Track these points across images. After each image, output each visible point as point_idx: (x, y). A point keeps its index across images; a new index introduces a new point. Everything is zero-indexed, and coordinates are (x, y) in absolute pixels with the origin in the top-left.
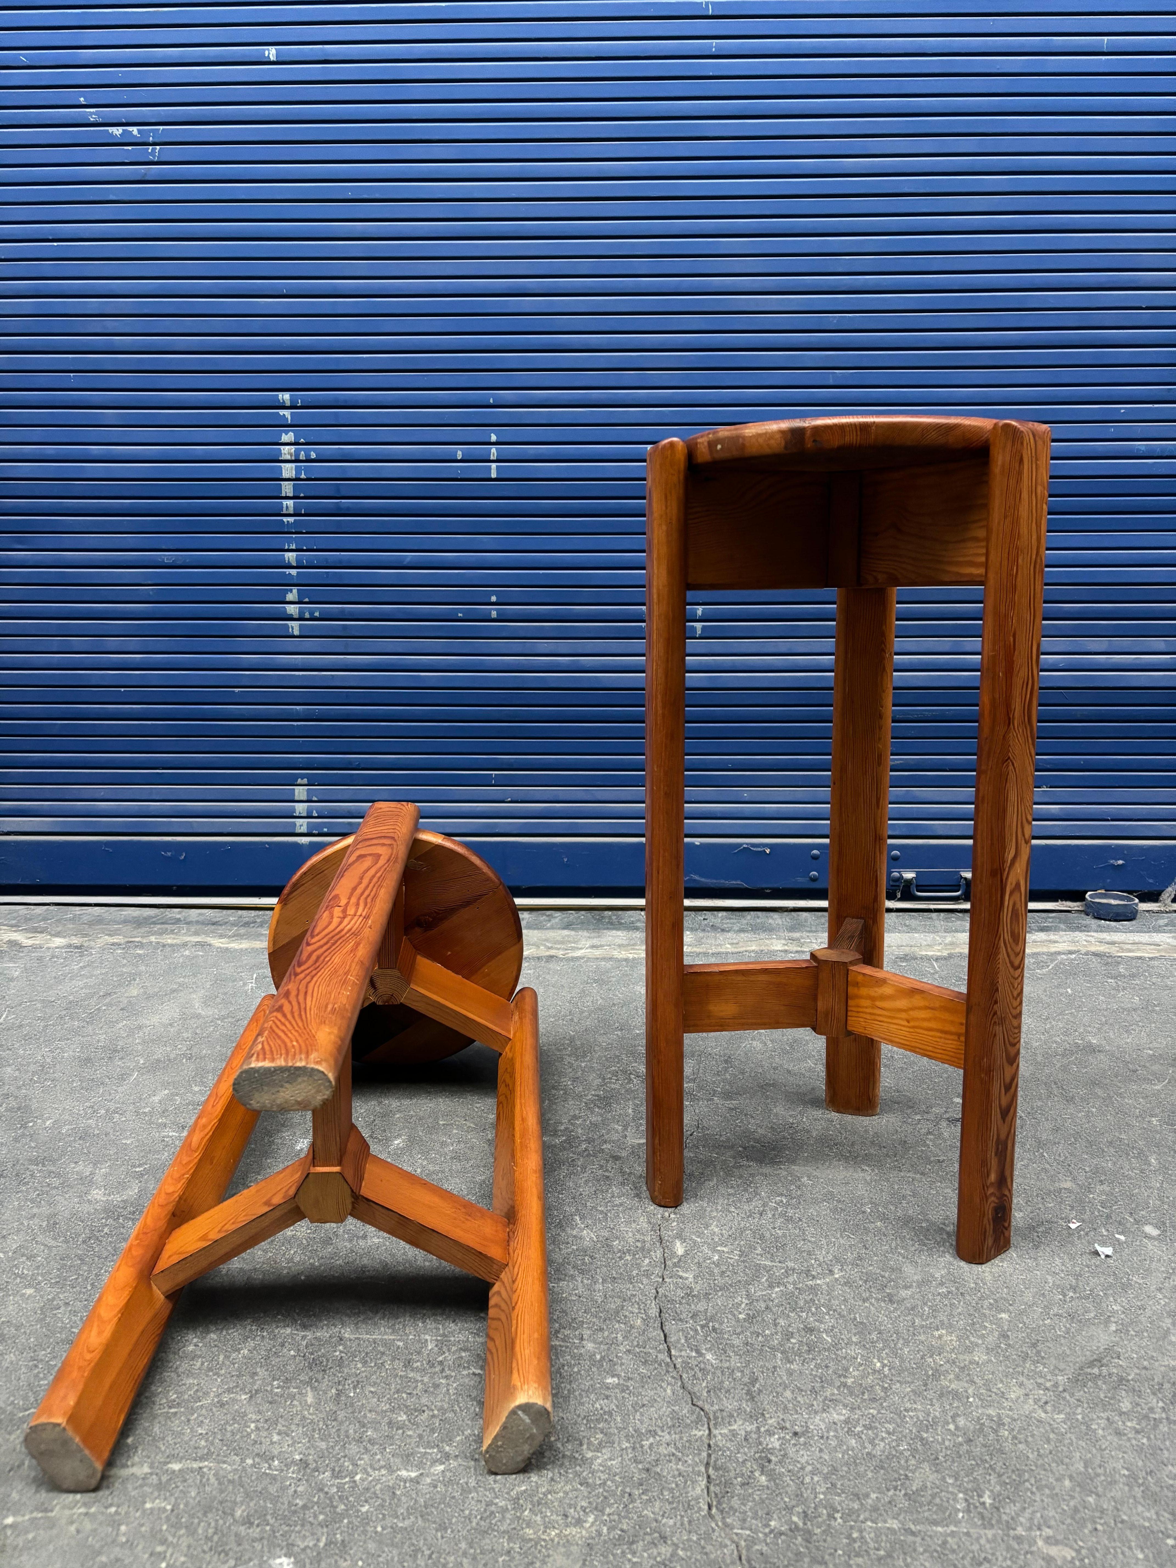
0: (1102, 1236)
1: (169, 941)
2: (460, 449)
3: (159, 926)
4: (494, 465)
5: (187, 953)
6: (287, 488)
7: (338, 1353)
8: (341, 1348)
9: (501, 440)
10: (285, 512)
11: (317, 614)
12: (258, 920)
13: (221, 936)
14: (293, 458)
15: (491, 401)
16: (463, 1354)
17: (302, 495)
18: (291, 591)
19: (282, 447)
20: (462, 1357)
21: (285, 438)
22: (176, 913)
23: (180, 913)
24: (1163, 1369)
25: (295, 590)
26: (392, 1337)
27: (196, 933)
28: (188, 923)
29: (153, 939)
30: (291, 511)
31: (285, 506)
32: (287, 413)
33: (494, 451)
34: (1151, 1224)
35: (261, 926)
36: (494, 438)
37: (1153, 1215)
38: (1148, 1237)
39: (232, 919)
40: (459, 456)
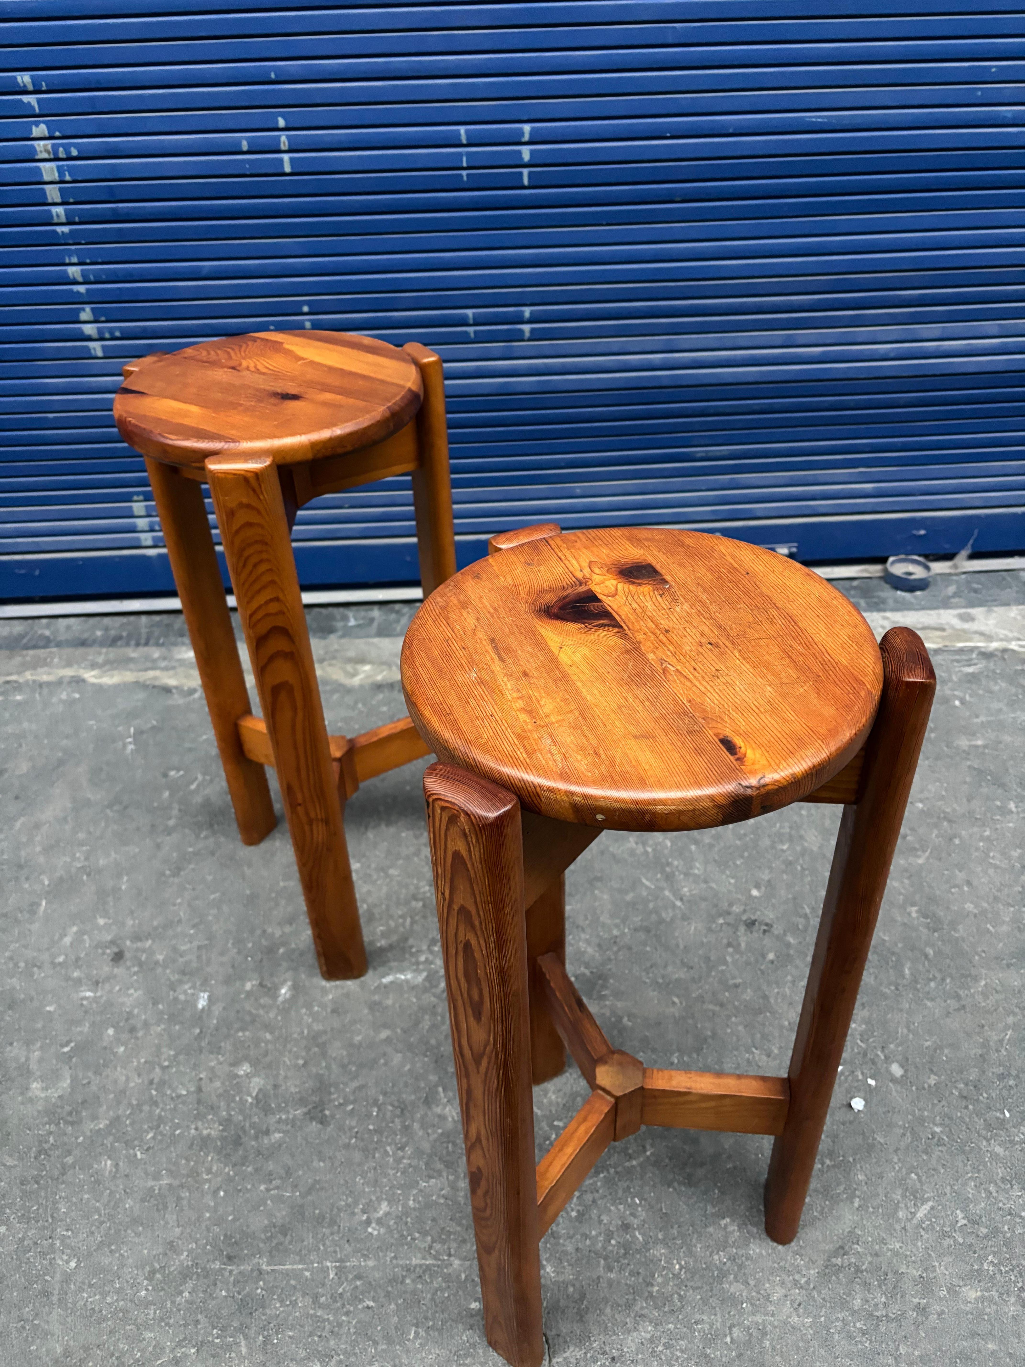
1: (45, 678)
2: (246, 138)
3: (31, 652)
4: (286, 157)
5: (64, 696)
6: (53, 192)
7: (259, 1291)
8: (261, 1283)
9: (290, 126)
10: (56, 220)
11: (118, 334)
12: (124, 634)
13: (93, 666)
14: (52, 156)
15: (273, 76)
16: (358, 1283)
17: (71, 200)
18: (83, 309)
19: (35, 143)
20: (356, 1287)
21: (36, 132)
22: (43, 629)
23: (48, 626)
24: (889, 1254)
25: (88, 308)
26: (300, 1267)
27: (69, 664)
28: (59, 645)
29: (29, 676)
30: (63, 219)
31: (54, 214)
32: (31, 99)
33: (283, 139)
34: (897, 1062)
35: (128, 644)
36: (281, 123)
37: (900, 1049)
38: (893, 1080)
39: (99, 633)
40: (245, 146)
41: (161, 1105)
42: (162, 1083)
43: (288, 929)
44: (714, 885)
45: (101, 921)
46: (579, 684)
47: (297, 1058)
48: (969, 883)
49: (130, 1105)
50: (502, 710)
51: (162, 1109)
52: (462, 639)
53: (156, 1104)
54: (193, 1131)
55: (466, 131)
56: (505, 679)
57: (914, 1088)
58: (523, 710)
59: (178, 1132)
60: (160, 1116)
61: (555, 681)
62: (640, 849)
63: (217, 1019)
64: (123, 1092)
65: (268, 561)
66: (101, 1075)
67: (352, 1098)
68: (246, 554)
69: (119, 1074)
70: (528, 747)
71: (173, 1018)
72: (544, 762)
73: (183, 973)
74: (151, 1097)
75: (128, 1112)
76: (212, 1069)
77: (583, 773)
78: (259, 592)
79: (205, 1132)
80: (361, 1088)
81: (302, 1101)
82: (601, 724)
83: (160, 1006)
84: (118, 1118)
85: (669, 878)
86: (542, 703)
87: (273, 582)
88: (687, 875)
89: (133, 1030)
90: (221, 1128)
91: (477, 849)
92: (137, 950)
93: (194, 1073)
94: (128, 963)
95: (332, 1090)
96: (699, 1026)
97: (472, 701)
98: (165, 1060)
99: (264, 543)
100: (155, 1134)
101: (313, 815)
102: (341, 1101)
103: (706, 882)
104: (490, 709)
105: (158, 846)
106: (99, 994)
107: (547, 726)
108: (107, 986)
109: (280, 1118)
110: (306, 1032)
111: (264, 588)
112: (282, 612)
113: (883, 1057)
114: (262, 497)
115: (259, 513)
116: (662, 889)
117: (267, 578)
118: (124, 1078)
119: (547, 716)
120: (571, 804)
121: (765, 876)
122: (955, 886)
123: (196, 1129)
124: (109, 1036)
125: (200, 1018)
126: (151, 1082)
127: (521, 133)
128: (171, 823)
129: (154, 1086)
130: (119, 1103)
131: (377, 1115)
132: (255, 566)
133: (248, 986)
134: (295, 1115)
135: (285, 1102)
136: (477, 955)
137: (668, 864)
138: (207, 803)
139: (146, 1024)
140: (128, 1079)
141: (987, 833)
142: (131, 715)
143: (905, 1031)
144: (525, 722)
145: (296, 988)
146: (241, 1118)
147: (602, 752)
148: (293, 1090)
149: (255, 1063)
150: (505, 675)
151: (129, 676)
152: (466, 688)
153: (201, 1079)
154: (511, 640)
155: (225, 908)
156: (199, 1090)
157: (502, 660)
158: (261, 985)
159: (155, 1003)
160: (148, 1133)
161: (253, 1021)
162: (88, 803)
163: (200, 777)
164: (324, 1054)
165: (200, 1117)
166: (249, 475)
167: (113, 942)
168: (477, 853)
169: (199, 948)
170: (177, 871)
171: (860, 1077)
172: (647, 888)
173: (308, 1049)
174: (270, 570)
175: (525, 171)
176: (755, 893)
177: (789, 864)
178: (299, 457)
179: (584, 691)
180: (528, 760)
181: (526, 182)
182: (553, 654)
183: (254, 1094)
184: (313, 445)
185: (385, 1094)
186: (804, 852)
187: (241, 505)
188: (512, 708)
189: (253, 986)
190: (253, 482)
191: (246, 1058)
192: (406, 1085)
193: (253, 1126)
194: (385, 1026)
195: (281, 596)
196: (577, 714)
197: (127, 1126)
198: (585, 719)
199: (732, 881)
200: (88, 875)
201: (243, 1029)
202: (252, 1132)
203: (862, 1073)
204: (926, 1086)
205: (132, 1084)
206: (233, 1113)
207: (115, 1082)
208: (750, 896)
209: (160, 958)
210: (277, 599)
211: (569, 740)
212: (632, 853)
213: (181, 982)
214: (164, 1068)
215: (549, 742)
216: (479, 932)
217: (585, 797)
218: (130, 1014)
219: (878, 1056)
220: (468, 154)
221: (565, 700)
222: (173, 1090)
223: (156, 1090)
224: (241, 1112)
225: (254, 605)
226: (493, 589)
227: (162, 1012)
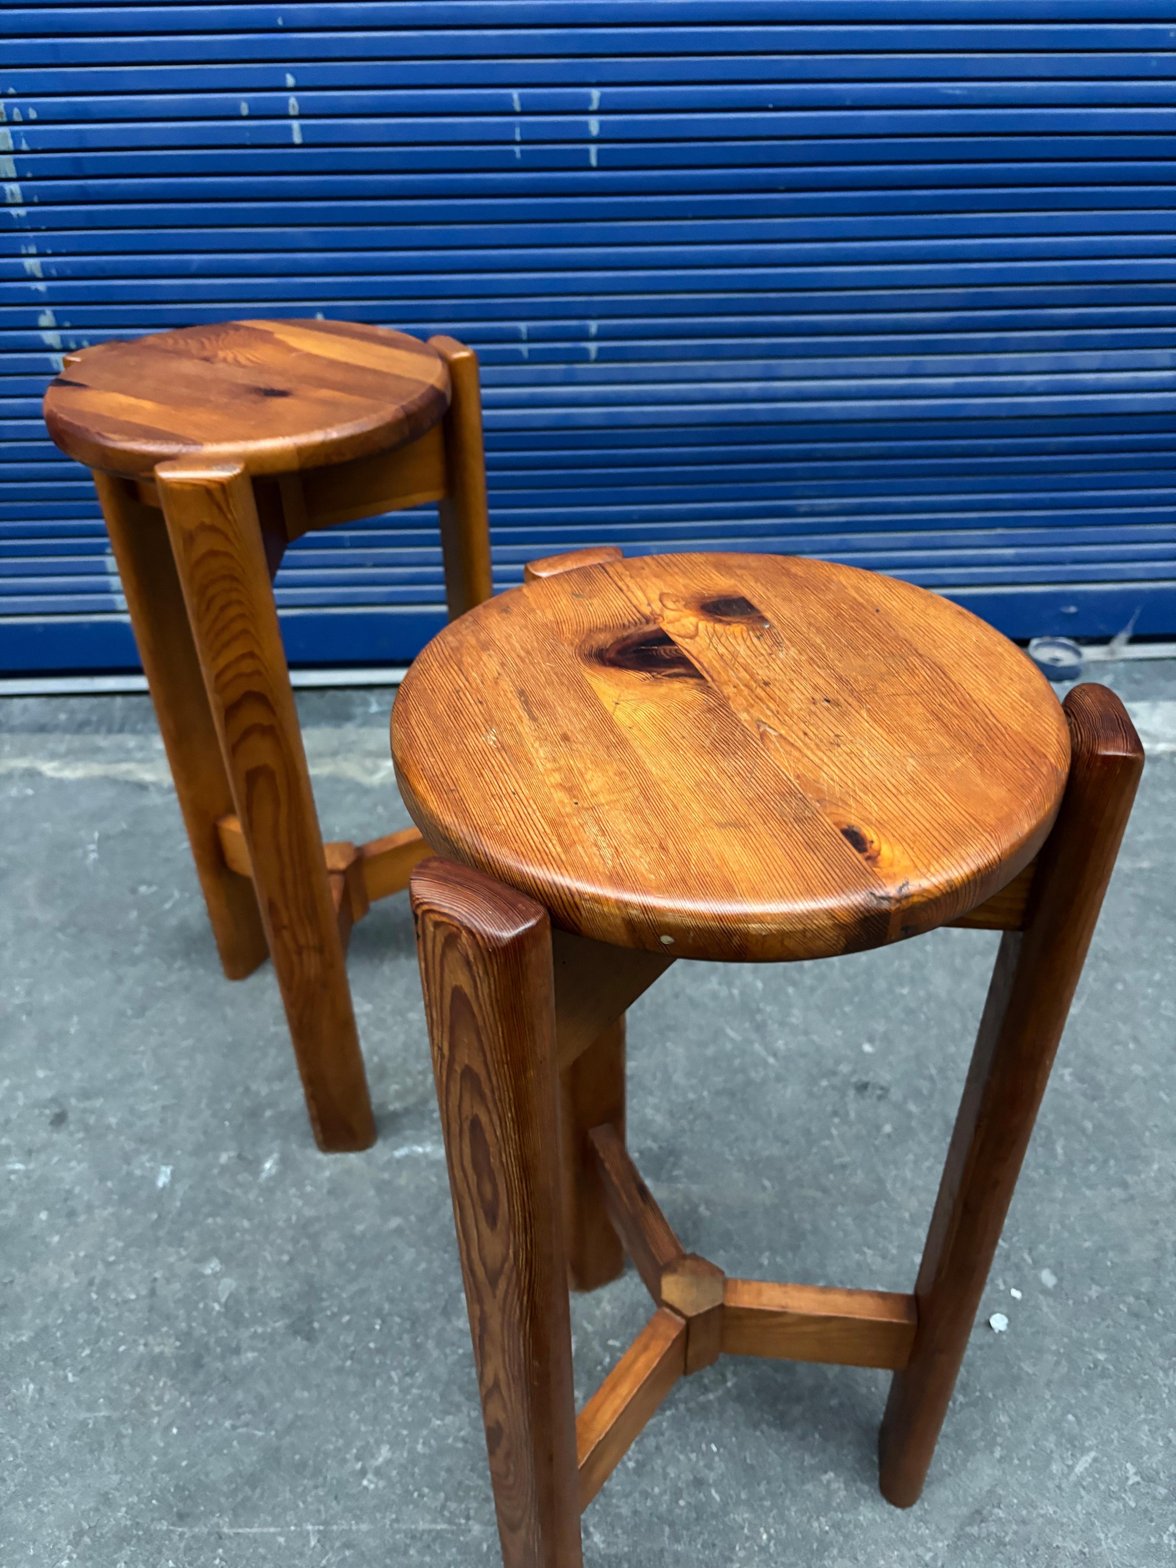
0: (999, 1291)
2: (246, 100)
4: (295, 124)
5: (13, 792)
6: (6, 165)
7: (217, 1561)
8: (220, 1551)
9: (300, 85)
10: (9, 200)
11: (85, 343)
12: (94, 718)
13: (53, 756)
14: (5, 119)
15: (280, 22)
16: (347, 1553)
17: (29, 175)
18: (43, 313)
20: (344, 1559)
24: (1040, 1521)
25: (48, 310)
26: (272, 1530)
27: (22, 753)
28: (12, 730)
30: (19, 199)
31: (8, 192)
33: (293, 101)
34: (1049, 1267)
35: (97, 731)
36: (290, 81)
37: (1052, 1250)
38: (1045, 1291)
39: (63, 717)
40: (245, 110)
41: (102, 1313)
42: (106, 1284)
43: (277, 1086)
44: (815, 1037)
45: (41, 1074)
46: (641, 752)
47: (281, 1252)
48: (1136, 1039)
49: (62, 1311)
50: (529, 787)
51: (103, 1319)
52: (478, 690)
53: (95, 1311)
54: (141, 1348)
55: (521, 96)
56: (537, 745)
57: (1071, 1302)
58: (561, 786)
59: (122, 1348)
60: (100, 1328)
61: (608, 748)
62: (724, 992)
63: (181, 1200)
64: (55, 1294)
65: (240, 603)
66: (27, 1271)
67: (348, 1305)
68: (211, 591)
69: (51, 1271)
70: (564, 837)
71: (125, 1199)
72: (586, 859)
73: (141, 1141)
74: (90, 1303)
75: (60, 1321)
76: (170, 1267)
77: (643, 875)
78: (227, 645)
79: (157, 1350)
80: (362, 1292)
81: (285, 1309)
82: (670, 807)
83: (109, 1184)
84: (45, 1329)
85: (760, 1028)
86: (588, 777)
87: (245, 632)
88: (782, 1024)
89: (72, 1214)
90: (178, 1344)
91: (486, 985)
92: (84, 1111)
93: (146, 1272)
94: (72, 1127)
95: (325, 1295)
96: (796, 1216)
97: (486, 773)
98: (111, 1254)
99: (233, 578)
100: (92, 1351)
101: (302, 941)
102: (335, 1310)
103: (806, 1033)
104: (512, 785)
105: (120, 980)
106: (32, 1166)
107: (593, 808)
108: (43, 1157)
109: (255, 1332)
110: (294, 1218)
111: (235, 638)
112: (258, 673)
113: (1030, 1261)
114: (229, 516)
115: (227, 537)
116: (751, 1042)
117: (238, 626)
118: (56, 1277)
119: (594, 795)
120: (623, 919)
121: (880, 1027)
122: (1118, 1043)
123: (146, 1345)
124: (41, 1221)
125: (159, 1198)
126: (91, 1283)
127: (588, 99)
128: (138, 950)
129: (95, 1288)
130: (49, 1309)
131: (381, 1330)
132: (223, 609)
133: (224, 1158)
134: (274, 1329)
135: (261, 1311)
136: (489, 1137)
137: (759, 1010)
138: (182, 927)
139: (89, 1208)
140: (61, 1279)
141: (1157, 977)
142: (96, 816)
143: (1059, 1227)
144: (562, 802)
145: (285, 1162)
146: (204, 1331)
147: (671, 846)
148: (275, 1294)
149: (226, 1259)
150: (538, 738)
151: (95, 769)
152: (479, 756)
153: (155, 1280)
154: (548, 692)
155: (200, 1058)
156: (153, 1293)
157: (533, 718)
158: (240, 1157)
159: (103, 1179)
160: (84, 1348)
161: (227, 1204)
162: (34, 925)
163: (177, 894)
164: (316, 1248)
165: (151, 1329)
166: (213, 486)
167: (54, 1100)
168: (486, 991)
169: (164, 1108)
170: (141, 1011)
171: (1002, 1287)
172: (732, 1040)
173: (295, 1241)
174: (242, 616)
175: (593, 148)
176: (867, 1048)
177: (910, 1012)
178: (281, 466)
179: (647, 761)
180: (563, 857)
181: (594, 162)
182: (606, 712)
183: (223, 1300)
184: (300, 451)
185: (391, 1300)
186: (930, 997)
187: (205, 528)
188: (544, 783)
189: (229, 1158)
190: (219, 496)
191: (215, 1252)
192: (420, 1289)
193: (219, 1342)
194: (396, 1212)
195: (257, 651)
196: (636, 792)
197: (57, 1339)
198: (647, 799)
199: (839, 1033)
200: (29, 1014)
201: (213, 1215)
202: (219, 1350)
203: (1005, 1282)
204: (1086, 1299)
205: (66, 1285)
206: (194, 1324)
207: (45, 1282)
208: (862, 1052)
209: (113, 1121)
210: (251, 655)
211: (623, 828)
212: (714, 996)
213: (137, 1152)
214: (109, 1265)
215: (595, 830)
216: (491, 1105)
217: (645, 909)
218: (70, 1192)
219: (1024, 1260)
220: (523, 125)
221: (620, 774)
222: (119, 1292)
223: (97, 1293)
224: (205, 1324)
225: (222, 662)
226: (526, 627)
227: (111, 1192)
